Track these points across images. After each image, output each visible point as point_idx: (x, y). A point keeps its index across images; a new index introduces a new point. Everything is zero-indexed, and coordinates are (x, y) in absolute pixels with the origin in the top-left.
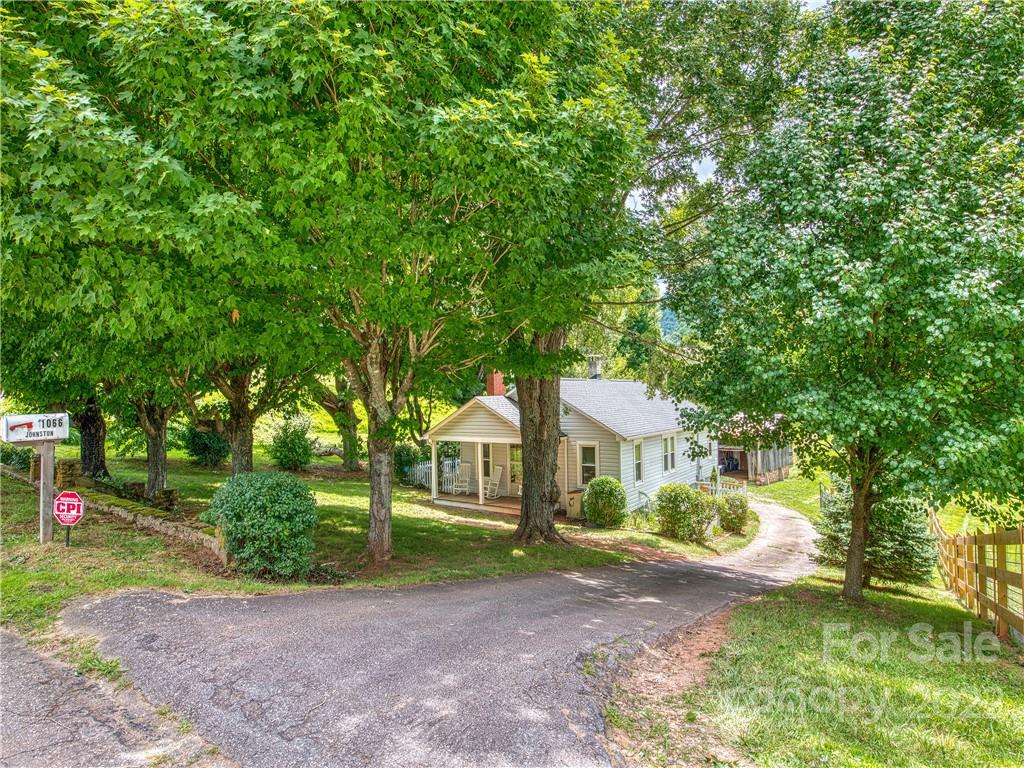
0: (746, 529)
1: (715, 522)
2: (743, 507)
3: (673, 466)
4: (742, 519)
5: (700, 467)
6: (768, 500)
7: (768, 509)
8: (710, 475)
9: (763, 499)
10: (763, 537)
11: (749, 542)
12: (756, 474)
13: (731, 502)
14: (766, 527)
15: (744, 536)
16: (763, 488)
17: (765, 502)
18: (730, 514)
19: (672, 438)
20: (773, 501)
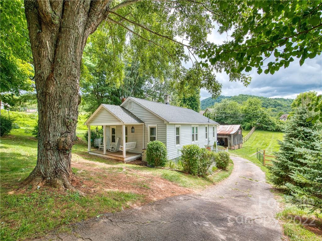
0: (228, 168)
1: (214, 165)
2: (227, 157)
3: (197, 139)
4: (226, 163)
5: (209, 141)
6: (236, 155)
7: (236, 158)
8: (213, 145)
9: (234, 155)
10: (236, 172)
11: (230, 174)
12: (231, 146)
13: (222, 156)
14: (236, 166)
15: (227, 171)
16: (233, 151)
17: (235, 156)
18: (221, 161)
19: (197, 128)
20: (238, 155)
